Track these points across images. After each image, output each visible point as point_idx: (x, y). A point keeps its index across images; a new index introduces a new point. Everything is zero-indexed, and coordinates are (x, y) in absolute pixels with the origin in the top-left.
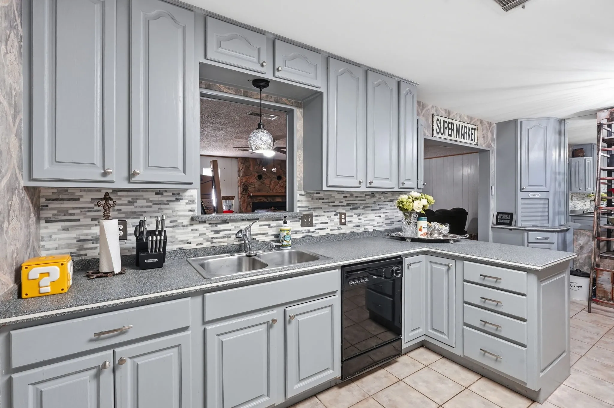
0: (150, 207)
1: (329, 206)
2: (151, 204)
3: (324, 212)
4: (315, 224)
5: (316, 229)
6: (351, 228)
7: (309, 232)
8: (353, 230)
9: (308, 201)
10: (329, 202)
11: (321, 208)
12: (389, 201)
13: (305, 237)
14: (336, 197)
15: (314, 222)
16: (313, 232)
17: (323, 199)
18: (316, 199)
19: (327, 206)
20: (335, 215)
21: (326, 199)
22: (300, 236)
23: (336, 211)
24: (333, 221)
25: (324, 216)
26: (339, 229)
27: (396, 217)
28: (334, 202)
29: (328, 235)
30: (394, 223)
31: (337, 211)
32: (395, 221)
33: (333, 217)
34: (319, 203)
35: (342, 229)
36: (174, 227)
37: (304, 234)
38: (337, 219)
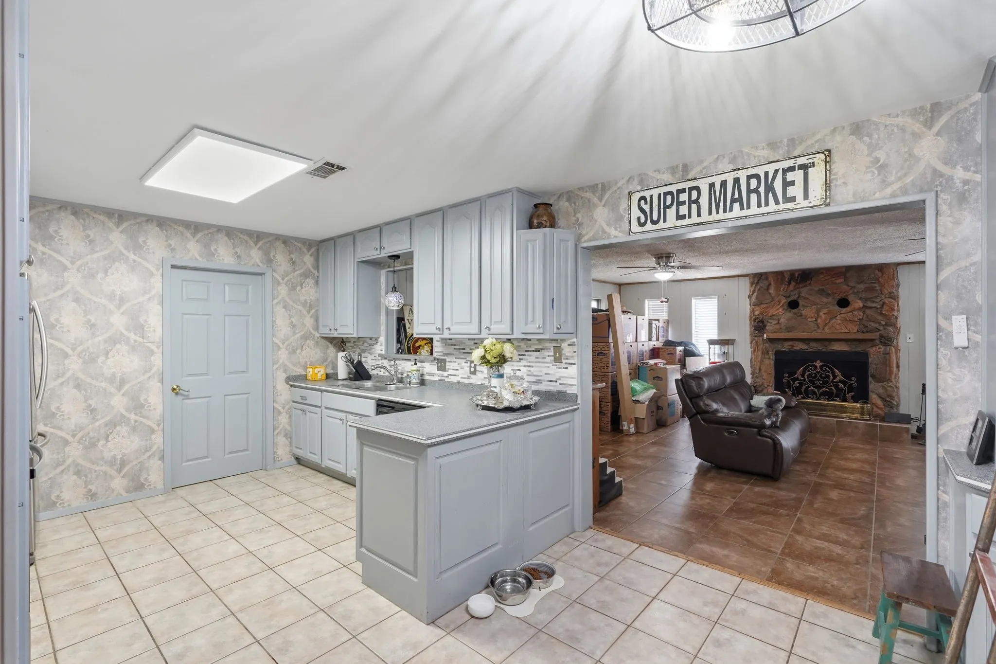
0: (368, 347)
1: (460, 353)
2: (368, 345)
3: (456, 358)
4: (448, 369)
5: (448, 375)
6: (482, 380)
7: (443, 376)
8: (483, 382)
9: (443, 347)
10: (460, 349)
11: (453, 354)
12: (533, 351)
13: (440, 380)
14: (467, 344)
15: (447, 367)
16: (447, 377)
17: (455, 345)
18: (449, 345)
19: (457, 352)
20: (465, 363)
21: (457, 345)
22: (436, 378)
23: (466, 359)
24: (463, 368)
25: (455, 362)
26: (469, 378)
27: (546, 374)
28: (464, 349)
29: (458, 382)
30: (541, 383)
31: (468, 359)
32: (544, 381)
33: (463, 364)
34: (451, 350)
35: (472, 378)
36: (375, 360)
37: (440, 378)
38: (468, 367)
